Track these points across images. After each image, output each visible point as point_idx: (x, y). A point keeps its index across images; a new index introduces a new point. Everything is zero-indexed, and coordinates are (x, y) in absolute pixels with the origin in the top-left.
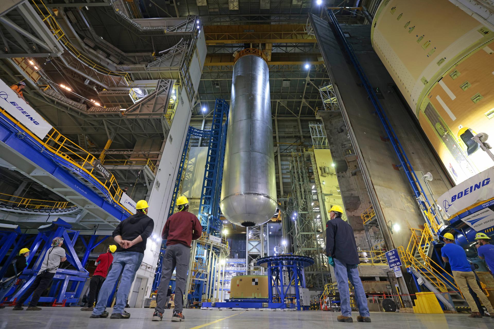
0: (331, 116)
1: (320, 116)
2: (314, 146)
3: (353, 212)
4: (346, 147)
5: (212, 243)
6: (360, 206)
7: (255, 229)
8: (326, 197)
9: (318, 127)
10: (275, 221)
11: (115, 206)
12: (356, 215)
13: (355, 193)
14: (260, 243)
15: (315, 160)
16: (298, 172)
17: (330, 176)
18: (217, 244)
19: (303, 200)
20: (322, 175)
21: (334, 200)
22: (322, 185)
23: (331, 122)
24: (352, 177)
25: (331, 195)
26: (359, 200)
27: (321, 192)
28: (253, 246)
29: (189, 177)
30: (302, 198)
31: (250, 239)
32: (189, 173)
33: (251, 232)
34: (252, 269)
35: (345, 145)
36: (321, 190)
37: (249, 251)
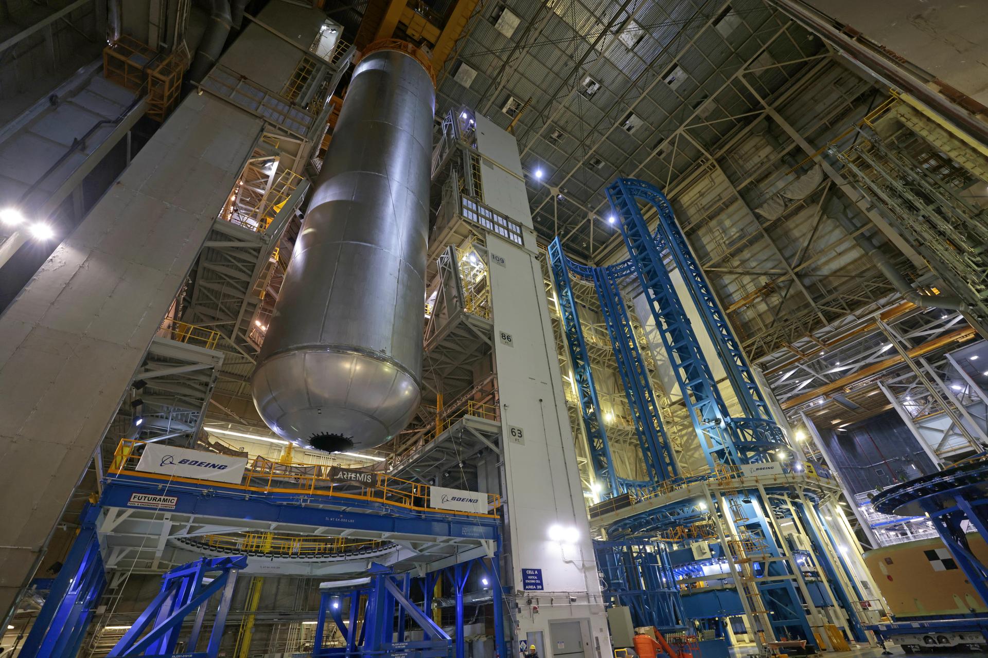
5: (757, 481)
7: (914, 385)
10: (972, 336)
14: (961, 414)
18: (774, 480)
28: (942, 431)
30: (960, 251)
31: (917, 417)
33: (908, 398)
37: (938, 450)
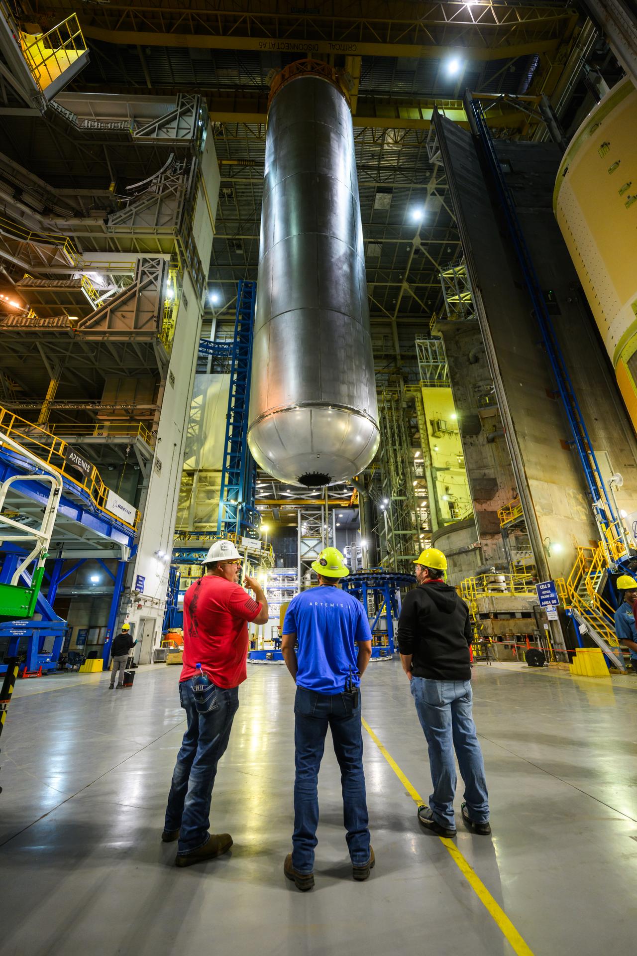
0: (458, 330)
1: (439, 331)
2: (422, 381)
3: (483, 505)
4: (481, 391)
5: (246, 549)
6: (497, 494)
7: (312, 519)
8: (438, 473)
9: (432, 345)
10: (347, 505)
11: (100, 515)
12: (490, 509)
13: (490, 473)
14: (321, 542)
15: (423, 408)
16: (392, 428)
17: (447, 436)
18: (255, 551)
19: (400, 478)
20: (433, 435)
21: (452, 478)
22: (432, 453)
23: (457, 342)
24: (487, 446)
25: (447, 469)
26: (496, 485)
27: (431, 464)
28: (309, 546)
29: (194, 431)
30: (398, 474)
31: (304, 536)
32: (193, 425)
33: (305, 524)
34: (308, 583)
35: (479, 387)
36: (431, 461)
37: (303, 555)
